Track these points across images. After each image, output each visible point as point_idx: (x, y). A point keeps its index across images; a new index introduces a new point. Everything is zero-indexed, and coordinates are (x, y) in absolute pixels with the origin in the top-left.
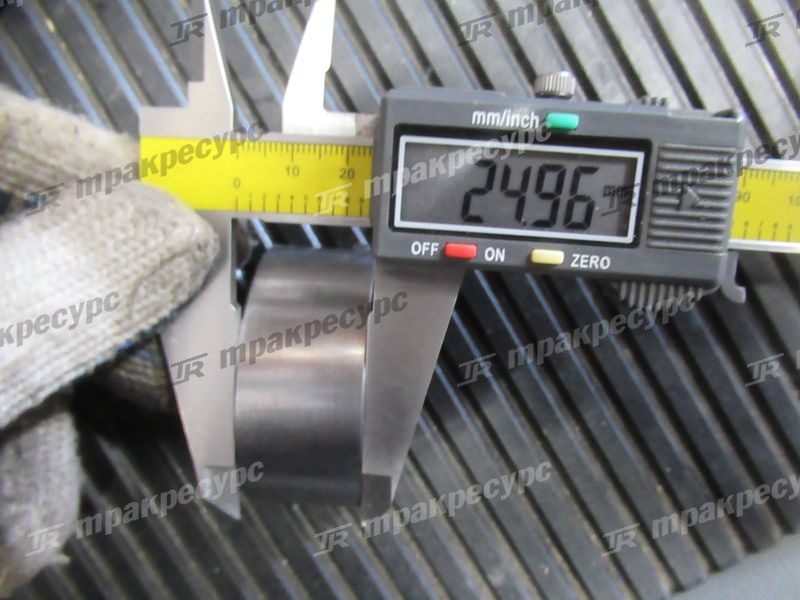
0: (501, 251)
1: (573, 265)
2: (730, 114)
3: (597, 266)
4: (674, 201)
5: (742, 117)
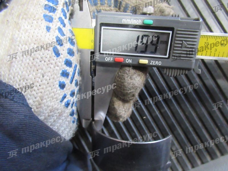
0: (131, 60)
1: (151, 64)
2: (198, 20)
3: (158, 64)
4: (180, 46)
5: (201, 20)
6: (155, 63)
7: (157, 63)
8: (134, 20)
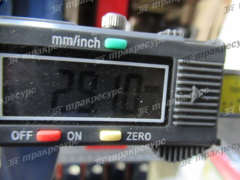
1: (128, 139)
6: (136, 136)
7: (142, 136)
8: (81, 38)
